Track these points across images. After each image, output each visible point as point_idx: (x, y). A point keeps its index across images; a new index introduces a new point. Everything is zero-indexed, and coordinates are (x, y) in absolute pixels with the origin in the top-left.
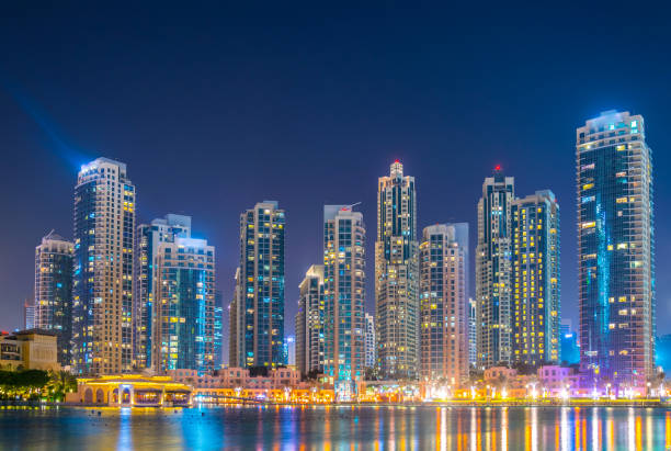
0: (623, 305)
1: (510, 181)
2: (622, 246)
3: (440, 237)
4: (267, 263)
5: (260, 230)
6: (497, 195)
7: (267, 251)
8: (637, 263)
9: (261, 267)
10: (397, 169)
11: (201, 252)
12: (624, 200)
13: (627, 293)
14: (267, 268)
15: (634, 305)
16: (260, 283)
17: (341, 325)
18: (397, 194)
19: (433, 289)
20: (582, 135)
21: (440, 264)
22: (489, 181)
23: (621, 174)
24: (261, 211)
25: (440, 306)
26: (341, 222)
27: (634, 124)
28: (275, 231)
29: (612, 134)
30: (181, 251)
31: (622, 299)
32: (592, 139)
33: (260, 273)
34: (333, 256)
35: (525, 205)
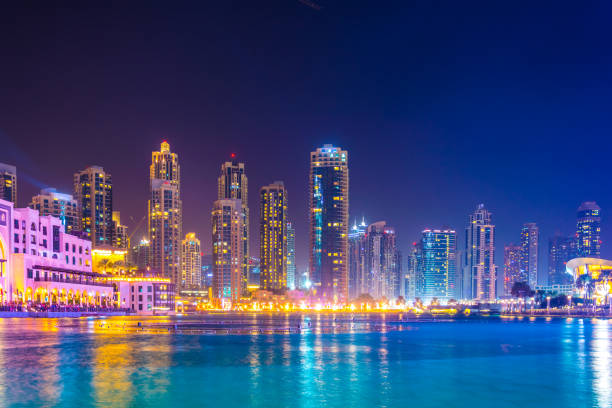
0: (336, 258)
1: (241, 166)
2: (335, 224)
3: (229, 208)
4: (102, 212)
5: (97, 189)
6: (235, 175)
7: (102, 204)
8: (343, 235)
9: (97, 215)
10: (165, 148)
11: (69, 204)
12: (337, 198)
13: (339, 251)
14: (101, 216)
15: (341, 258)
16: (97, 226)
17: (166, 260)
18: (169, 166)
19: (225, 240)
20: (314, 156)
21: (229, 225)
22: (229, 164)
23: (336, 183)
24: (97, 175)
25: (229, 251)
26: (165, 192)
27: (343, 156)
28: (106, 189)
29: (331, 160)
30: (56, 202)
31: (335, 254)
32: (320, 160)
33: (97, 219)
34: (159, 213)
35: (271, 191)
